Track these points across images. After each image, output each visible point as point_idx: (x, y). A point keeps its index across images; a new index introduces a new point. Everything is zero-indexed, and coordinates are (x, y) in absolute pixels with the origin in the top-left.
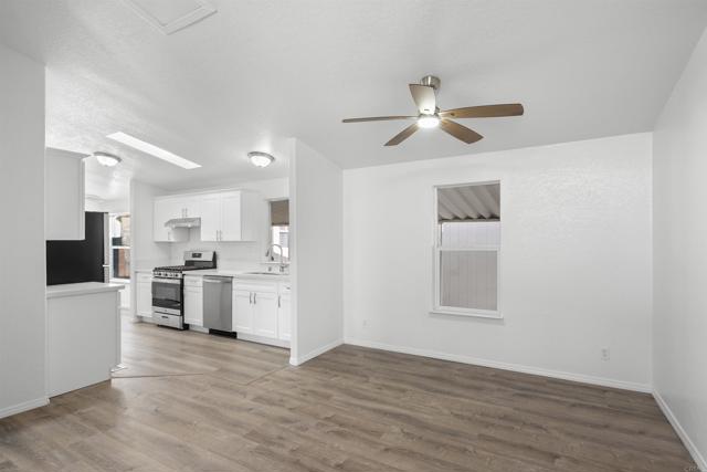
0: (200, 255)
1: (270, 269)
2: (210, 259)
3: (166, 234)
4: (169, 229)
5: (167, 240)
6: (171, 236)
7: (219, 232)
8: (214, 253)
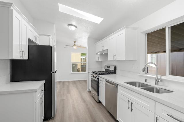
2: (113, 69)
5: (98, 60)
6: (99, 58)
7: (114, 55)
8: (115, 66)
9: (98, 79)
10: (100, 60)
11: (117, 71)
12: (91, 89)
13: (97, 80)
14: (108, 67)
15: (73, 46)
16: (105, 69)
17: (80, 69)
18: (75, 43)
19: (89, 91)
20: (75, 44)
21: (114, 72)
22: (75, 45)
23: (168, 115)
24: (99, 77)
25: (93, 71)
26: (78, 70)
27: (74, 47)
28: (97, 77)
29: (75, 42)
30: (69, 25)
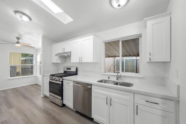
0: (70, 69)
1: (109, 78)
2: (75, 70)
3: (56, 60)
4: (57, 57)
5: (57, 62)
6: (58, 60)
7: (80, 57)
8: (77, 68)
9: (62, 82)
10: (58, 62)
11: (79, 72)
12: (48, 94)
13: (60, 83)
14: (68, 69)
15: (14, 44)
16: (64, 71)
17: (21, 73)
18: (18, 39)
19: (44, 96)
21: (76, 73)
22: (18, 43)
23: (146, 101)
24: (63, 79)
25: (52, 74)
27: (17, 45)
28: (60, 79)
29: (18, 38)
30: (16, 12)
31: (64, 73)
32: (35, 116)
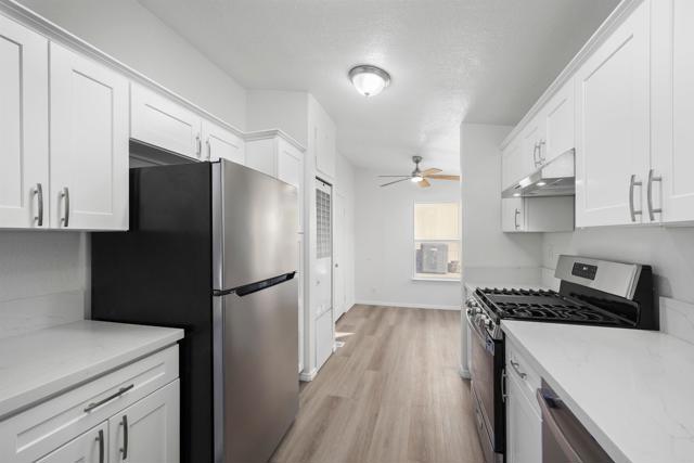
0: (590, 272)
5: (514, 229)
6: (520, 217)
8: (647, 269)
14: (578, 269)
15: (408, 177)
16: (564, 283)
18: (417, 162)
20: (417, 169)
22: (416, 172)
24: (504, 333)
26: (450, 265)
27: (414, 179)
29: (417, 160)
31: (561, 295)
32: (387, 443)
